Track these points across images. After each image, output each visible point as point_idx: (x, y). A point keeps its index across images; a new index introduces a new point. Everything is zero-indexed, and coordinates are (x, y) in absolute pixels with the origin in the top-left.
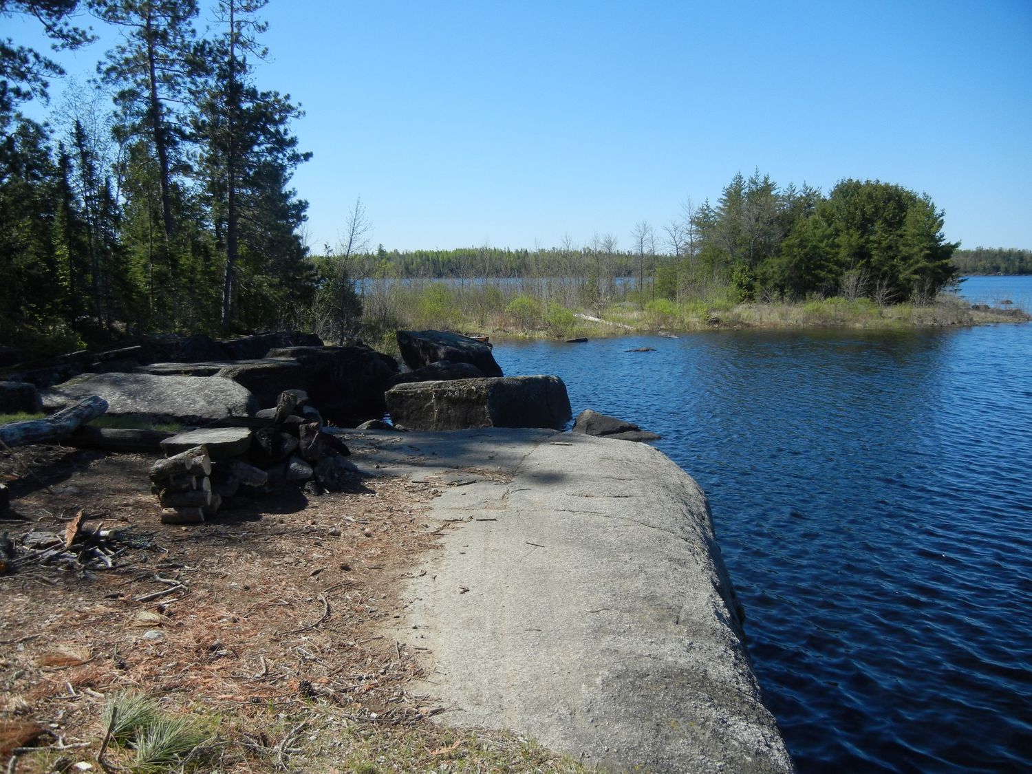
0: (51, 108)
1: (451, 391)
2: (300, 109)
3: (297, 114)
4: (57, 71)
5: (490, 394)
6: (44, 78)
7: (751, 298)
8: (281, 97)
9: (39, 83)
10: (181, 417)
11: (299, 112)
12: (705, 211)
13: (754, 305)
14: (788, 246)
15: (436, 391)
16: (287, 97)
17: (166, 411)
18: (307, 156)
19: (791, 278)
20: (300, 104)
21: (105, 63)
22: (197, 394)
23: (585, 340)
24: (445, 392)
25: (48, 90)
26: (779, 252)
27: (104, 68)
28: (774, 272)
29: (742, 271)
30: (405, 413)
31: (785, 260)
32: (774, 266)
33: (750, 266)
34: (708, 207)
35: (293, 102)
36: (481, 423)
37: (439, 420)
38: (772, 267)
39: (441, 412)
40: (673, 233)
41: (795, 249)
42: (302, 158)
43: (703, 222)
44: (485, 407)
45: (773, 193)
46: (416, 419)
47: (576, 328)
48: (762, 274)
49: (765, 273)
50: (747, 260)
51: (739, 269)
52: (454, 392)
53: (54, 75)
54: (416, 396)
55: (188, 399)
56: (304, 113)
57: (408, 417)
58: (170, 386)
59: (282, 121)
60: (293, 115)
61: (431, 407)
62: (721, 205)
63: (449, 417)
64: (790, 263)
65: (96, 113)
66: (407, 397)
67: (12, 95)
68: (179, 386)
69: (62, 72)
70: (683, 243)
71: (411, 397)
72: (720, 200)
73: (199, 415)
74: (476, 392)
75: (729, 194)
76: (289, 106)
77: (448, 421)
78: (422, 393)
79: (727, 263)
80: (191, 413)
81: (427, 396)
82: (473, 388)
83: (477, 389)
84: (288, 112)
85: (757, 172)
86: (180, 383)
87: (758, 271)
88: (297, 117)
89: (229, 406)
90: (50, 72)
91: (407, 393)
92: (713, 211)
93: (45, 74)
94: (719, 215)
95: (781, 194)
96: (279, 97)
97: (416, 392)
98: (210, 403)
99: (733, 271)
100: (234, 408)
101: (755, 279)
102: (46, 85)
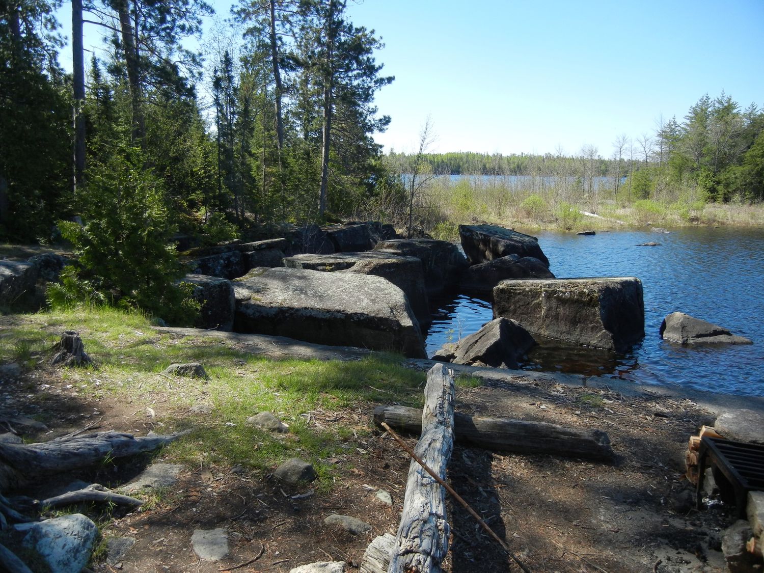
0: (201, 42)
1: (561, 292)
2: (382, 42)
3: (378, 45)
4: (209, 11)
5: (601, 297)
6: (199, 17)
7: (714, 199)
8: (367, 32)
9: (195, 21)
10: (351, 314)
11: (380, 44)
12: (672, 126)
13: (716, 204)
14: (752, 156)
15: (546, 291)
16: (373, 32)
17: (337, 308)
18: (390, 80)
19: (751, 184)
20: (381, 38)
21: (237, 6)
22: (360, 291)
23: (593, 234)
24: (556, 292)
25: (200, 27)
26: (741, 162)
27: (235, 10)
28: (736, 178)
29: (706, 176)
30: (512, 307)
31: (747, 168)
32: (736, 173)
33: (714, 172)
34: (675, 123)
35: (376, 36)
36: (591, 323)
37: (547, 316)
38: (735, 174)
39: (550, 309)
40: (644, 144)
41: (758, 159)
42: (386, 81)
43: (669, 136)
44: (597, 308)
45: (735, 111)
46: (522, 314)
47: (583, 222)
48: (726, 180)
49: (728, 178)
50: (711, 168)
51: (704, 174)
52: (564, 293)
53: (207, 14)
54: (524, 293)
55: (352, 296)
56: (384, 45)
57: (515, 312)
58: (332, 282)
59: (369, 51)
60: (375, 46)
61: (539, 305)
62: (688, 122)
63: (558, 314)
64: (752, 170)
65: (234, 46)
66: (515, 294)
67: (178, 30)
68: (341, 283)
69: (212, 11)
70: (651, 152)
71: (519, 294)
72: (686, 117)
73: (366, 313)
74: (588, 295)
75: (695, 111)
76: (374, 40)
77: (556, 317)
78: (531, 291)
79: (693, 169)
80: (359, 311)
81: (535, 294)
82: (585, 290)
83: (589, 291)
84: (372, 44)
85: (723, 94)
86: (340, 280)
87: (722, 176)
88: (378, 48)
89: (390, 305)
90: (204, 11)
91: (515, 290)
92: (679, 126)
93: (201, 14)
94: (685, 129)
95: (742, 112)
96: (366, 32)
97: (524, 290)
98: (373, 301)
99: (698, 175)
100: (395, 307)
101: (718, 183)
102: (200, 22)
